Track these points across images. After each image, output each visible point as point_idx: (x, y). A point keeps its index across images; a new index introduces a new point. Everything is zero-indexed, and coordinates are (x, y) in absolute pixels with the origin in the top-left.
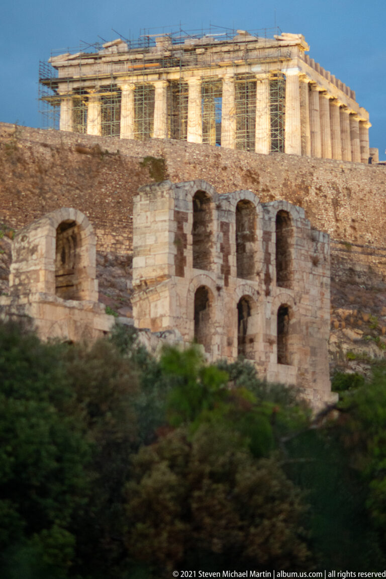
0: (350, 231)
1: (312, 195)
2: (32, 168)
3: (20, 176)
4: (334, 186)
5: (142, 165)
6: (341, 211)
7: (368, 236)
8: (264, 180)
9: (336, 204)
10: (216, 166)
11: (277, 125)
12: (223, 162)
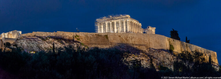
0: (134, 42)
1: (128, 38)
2: (90, 38)
3: (88, 39)
4: (131, 37)
5: (104, 36)
6: (132, 40)
7: (136, 43)
8: (121, 37)
9: (132, 39)
10: (115, 35)
11: (126, 27)
12: (116, 35)
